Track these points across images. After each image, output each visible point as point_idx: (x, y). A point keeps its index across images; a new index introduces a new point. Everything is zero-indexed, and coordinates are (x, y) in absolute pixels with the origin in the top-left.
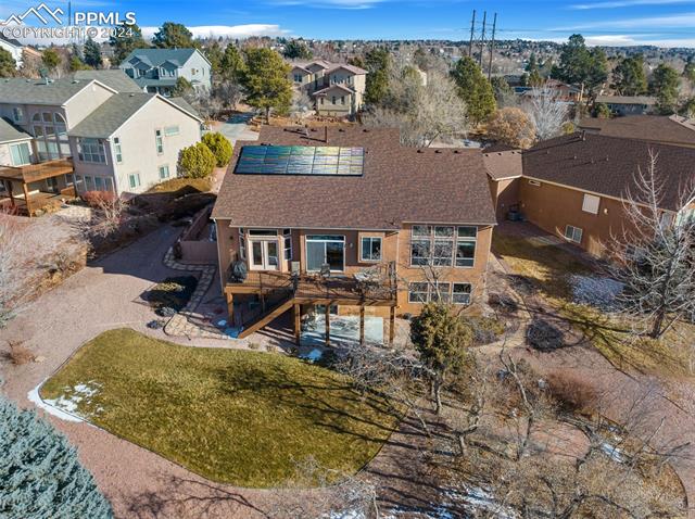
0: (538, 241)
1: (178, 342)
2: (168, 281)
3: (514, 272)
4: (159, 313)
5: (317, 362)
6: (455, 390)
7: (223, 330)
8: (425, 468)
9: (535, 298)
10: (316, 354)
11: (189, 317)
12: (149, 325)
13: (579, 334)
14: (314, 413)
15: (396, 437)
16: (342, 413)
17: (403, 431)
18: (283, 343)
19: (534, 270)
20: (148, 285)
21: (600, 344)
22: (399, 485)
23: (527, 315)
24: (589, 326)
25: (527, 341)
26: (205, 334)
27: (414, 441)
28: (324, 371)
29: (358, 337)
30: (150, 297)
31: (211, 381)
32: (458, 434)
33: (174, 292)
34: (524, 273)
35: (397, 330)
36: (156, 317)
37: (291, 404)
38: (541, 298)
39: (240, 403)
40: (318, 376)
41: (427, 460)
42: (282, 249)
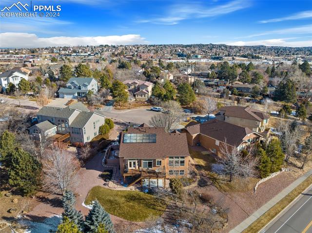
0: (204, 153)
1: (113, 189)
2: (105, 171)
3: (197, 164)
4: (105, 181)
5: (147, 193)
6: (180, 198)
7: (123, 185)
8: (173, 216)
9: (201, 171)
10: (147, 191)
11: (113, 182)
12: (104, 185)
13: (211, 182)
14: (148, 205)
15: (167, 210)
16: (154, 205)
17: (168, 208)
18: (138, 188)
19: (202, 163)
20: (100, 173)
21: (216, 184)
22: (168, 220)
23: (199, 177)
24: (215, 179)
25: (198, 184)
26: (119, 186)
27: (171, 210)
28: (149, 195)
29: (156, 185)
30: (102, 176)
31: (123, 199)
32: (180, 208)
33: (108, 175)
34: (200, 164)
35: (166, 183)
36: (105, 182)
37: (143, 204)
38: (203, 172)
39: (131, 204)
40: (148, 196)
41: (174, 214)
42: (137, 164)
